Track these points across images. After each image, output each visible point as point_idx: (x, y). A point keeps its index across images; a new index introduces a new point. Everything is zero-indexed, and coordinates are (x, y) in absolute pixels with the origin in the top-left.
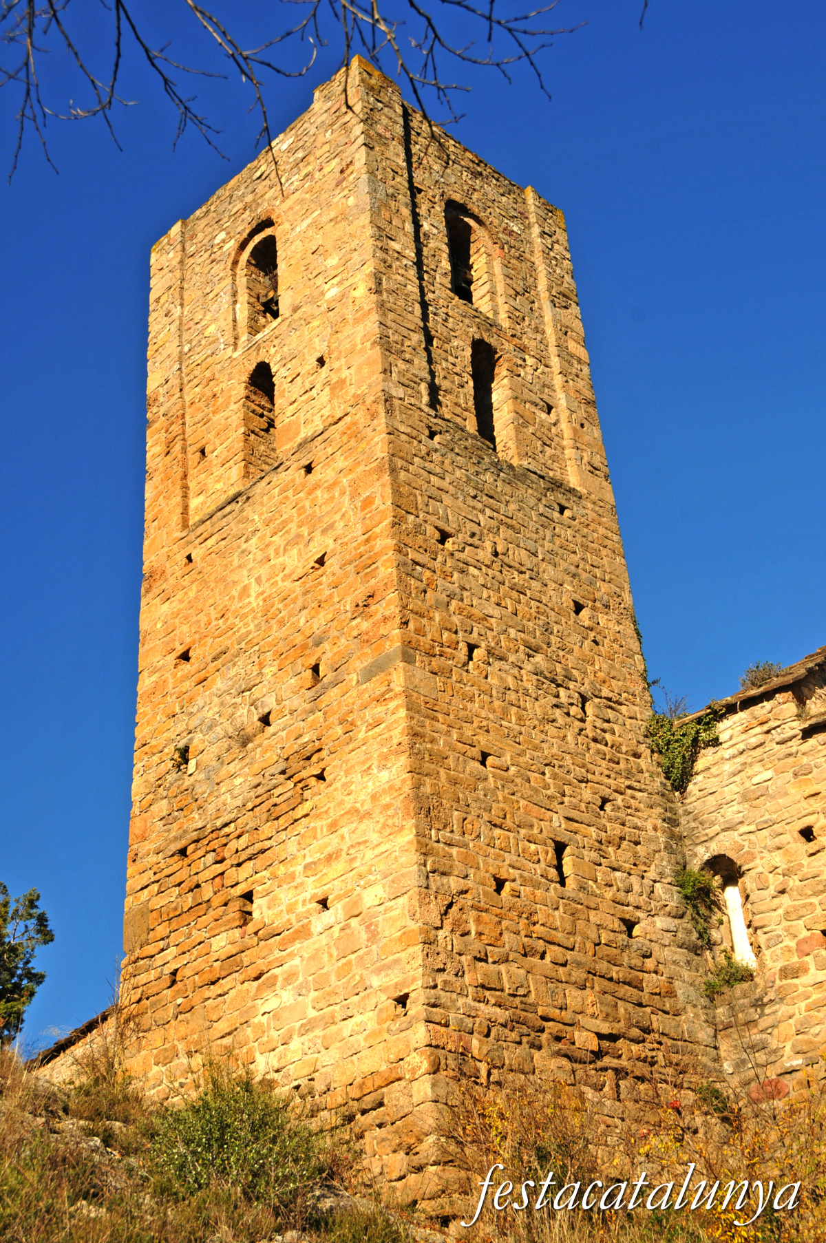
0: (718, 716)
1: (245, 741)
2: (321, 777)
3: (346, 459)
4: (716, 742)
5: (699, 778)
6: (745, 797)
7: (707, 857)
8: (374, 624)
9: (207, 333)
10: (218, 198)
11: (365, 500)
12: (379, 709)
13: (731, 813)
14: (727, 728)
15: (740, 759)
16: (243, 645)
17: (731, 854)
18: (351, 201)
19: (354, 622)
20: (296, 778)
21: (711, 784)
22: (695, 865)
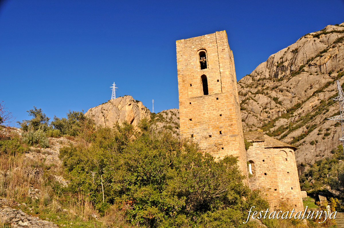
0: (253, 142)
1: (206, 138)
2: (223, 148)
3: (226, 100)
4: (252, 145)
5: (249, 149)
6: (256, 154)
7: (250, 160)
8: (233, 129)
9: (191, 63)
10: (192, 39)
11: (230, 109)
12: (234, 142)
13: (254, 155)
14: (254, 144)
15: (255, 149)
16: (205, 122)
17: (253, 161)
18: (225, 56)
19: (229, 127)
20: (218, 147)
21: (251, 151)
22: (248, 161)
